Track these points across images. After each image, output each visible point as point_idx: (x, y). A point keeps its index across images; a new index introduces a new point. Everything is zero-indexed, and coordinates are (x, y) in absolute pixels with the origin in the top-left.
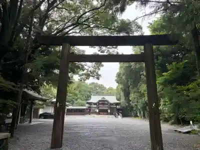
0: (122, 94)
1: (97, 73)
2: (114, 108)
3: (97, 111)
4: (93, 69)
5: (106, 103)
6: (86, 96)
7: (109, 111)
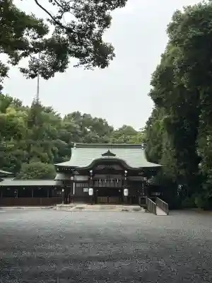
0: (167, 141)
1: (98, 43)
2: (140, 182)
3: (91, 191)
4: (78, 22)
5: (116, 167)
6: (56, 149)
7: (126, 192)
